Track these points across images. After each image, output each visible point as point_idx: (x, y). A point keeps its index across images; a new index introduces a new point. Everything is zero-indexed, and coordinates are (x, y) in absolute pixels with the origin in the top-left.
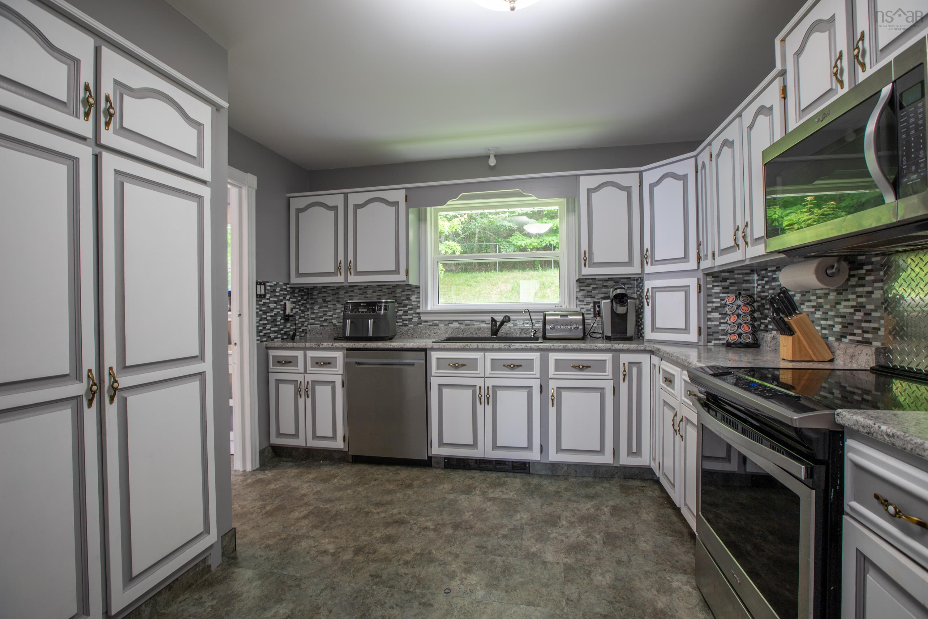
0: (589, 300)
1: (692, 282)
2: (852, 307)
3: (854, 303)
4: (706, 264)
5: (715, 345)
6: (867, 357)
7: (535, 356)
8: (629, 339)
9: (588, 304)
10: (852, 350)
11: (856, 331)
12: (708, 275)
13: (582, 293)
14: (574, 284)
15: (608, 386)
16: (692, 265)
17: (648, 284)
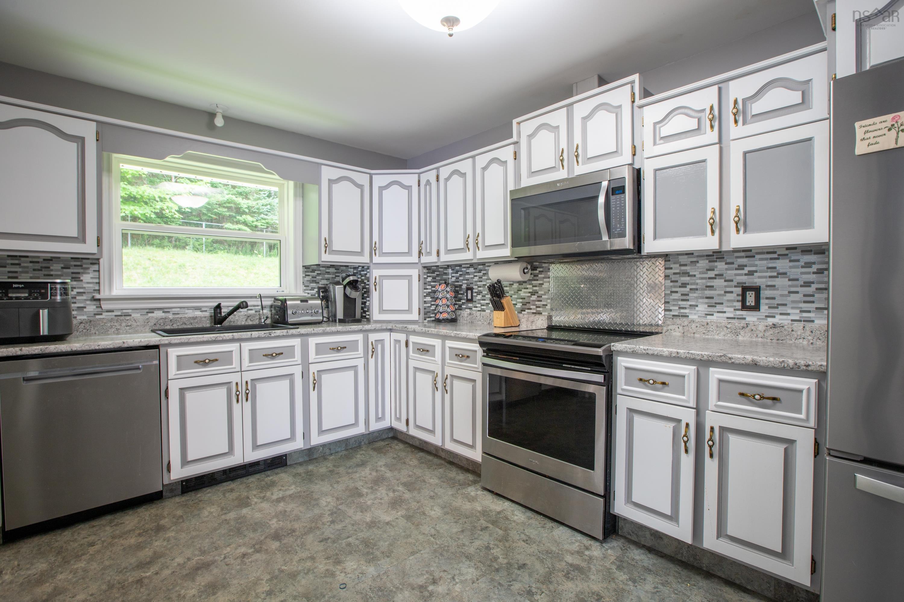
0: (314, 285)
1: (414, 273)
2: (529, 292)
3: (531, 291)
4: (425, 260)
5: (429, 322)
6: (542, 322)
7: (296, 342)
8: (358, 321)
9: (312, 289)
10: (532, 318)
11: (532, 307)
12: (424, 267)
13: (308, 278)
14: (301, 270)
15: (360, 363)
16: (414, 258)
17: (375, 273)
